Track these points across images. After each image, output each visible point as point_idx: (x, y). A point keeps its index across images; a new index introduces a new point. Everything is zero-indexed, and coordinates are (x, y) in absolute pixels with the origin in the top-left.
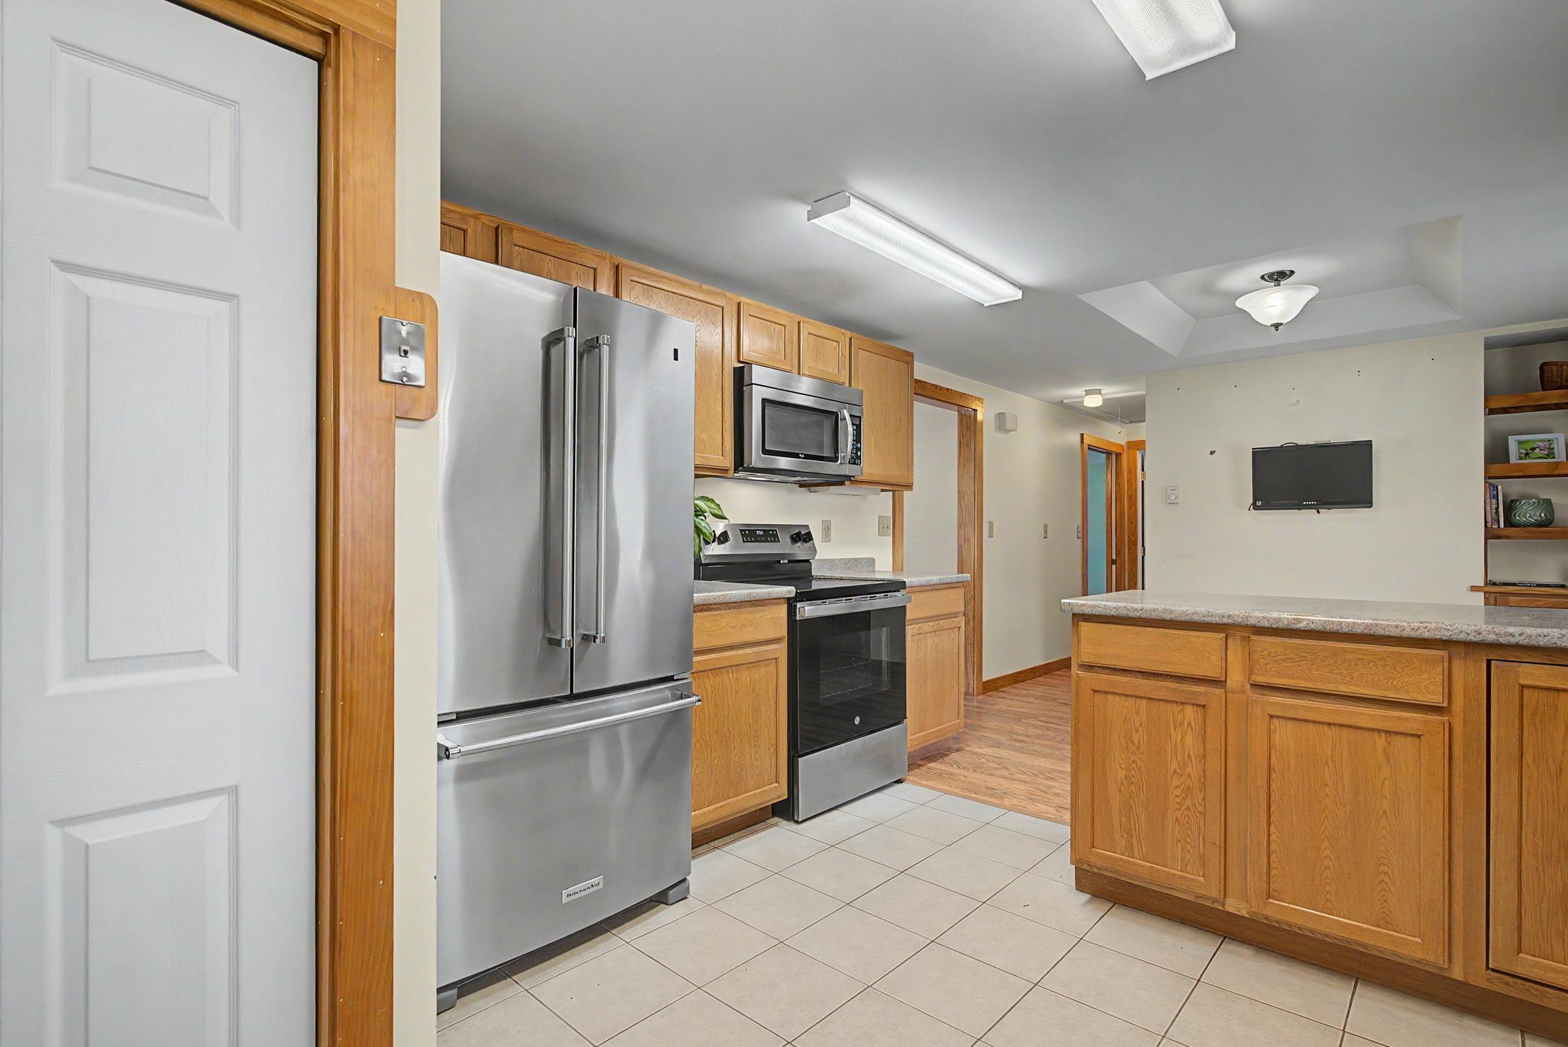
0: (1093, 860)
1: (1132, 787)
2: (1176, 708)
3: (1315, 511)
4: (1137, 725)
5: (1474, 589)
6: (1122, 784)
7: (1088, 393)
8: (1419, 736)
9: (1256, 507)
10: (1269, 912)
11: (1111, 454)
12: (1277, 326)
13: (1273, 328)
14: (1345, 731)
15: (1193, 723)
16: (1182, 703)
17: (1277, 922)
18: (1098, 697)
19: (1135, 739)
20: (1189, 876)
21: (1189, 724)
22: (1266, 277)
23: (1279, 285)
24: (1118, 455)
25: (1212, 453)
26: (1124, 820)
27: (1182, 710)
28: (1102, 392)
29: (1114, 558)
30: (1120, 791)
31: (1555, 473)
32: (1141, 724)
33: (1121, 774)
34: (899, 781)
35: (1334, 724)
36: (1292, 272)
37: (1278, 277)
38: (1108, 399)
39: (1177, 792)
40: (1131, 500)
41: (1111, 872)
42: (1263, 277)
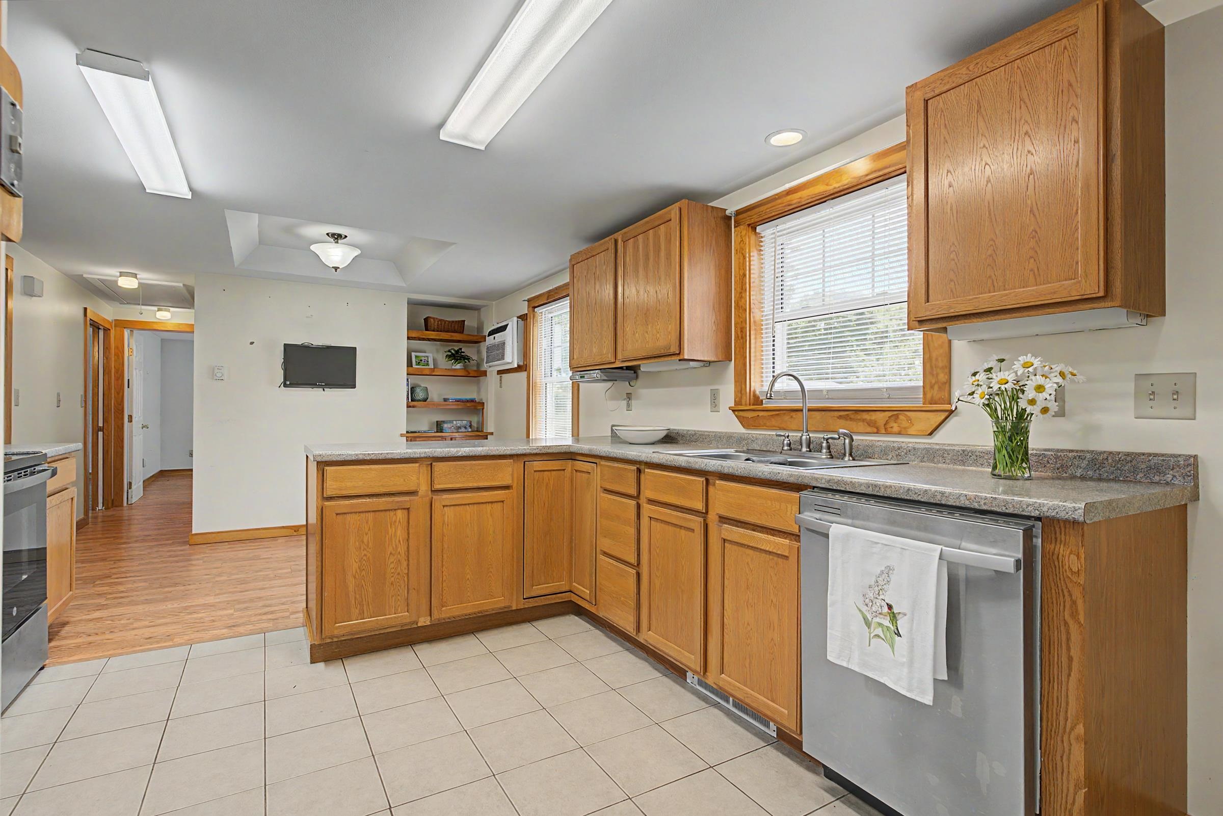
0: (336, 632)
1: (364, 573)
2: (392, 513)
3: (321, 389)
4: (367, 530)
5: (402, 435)
6: (356, 572)
7: (122, 274)
8: (503, 501)
9: (285, 385)
10: (443, 616)
11: (99, 329)
12: (336, 269)
13: (334, 270)
14: (475, 506)
15: (401, 521)
16: (395, 510)
17: (449, 618)
18: (340, 517)
19: (365, 541)
20: (400, 615)
21: (399, 522)
22: (330, 235)
23: (337, 242)
24: (106, 330)
25: (252, 343)
26: (358, 596)
27: (395, 514)
28: (138, 276)
29: (101, 424)
30: (355, 577)
31: (434, 374)
32: (369, 530)
33: (355, 566)
34: (42, 668)
35: (471, 504)
36: (346, 237)
37: (337, 237)
38: (144, 284)
39: (392, 566)
40: (117, 373)
41: (347, 635)
42: (328, 234)
